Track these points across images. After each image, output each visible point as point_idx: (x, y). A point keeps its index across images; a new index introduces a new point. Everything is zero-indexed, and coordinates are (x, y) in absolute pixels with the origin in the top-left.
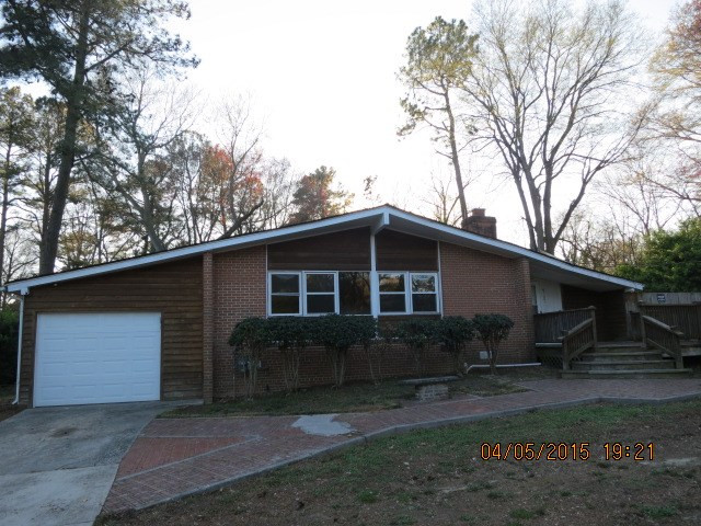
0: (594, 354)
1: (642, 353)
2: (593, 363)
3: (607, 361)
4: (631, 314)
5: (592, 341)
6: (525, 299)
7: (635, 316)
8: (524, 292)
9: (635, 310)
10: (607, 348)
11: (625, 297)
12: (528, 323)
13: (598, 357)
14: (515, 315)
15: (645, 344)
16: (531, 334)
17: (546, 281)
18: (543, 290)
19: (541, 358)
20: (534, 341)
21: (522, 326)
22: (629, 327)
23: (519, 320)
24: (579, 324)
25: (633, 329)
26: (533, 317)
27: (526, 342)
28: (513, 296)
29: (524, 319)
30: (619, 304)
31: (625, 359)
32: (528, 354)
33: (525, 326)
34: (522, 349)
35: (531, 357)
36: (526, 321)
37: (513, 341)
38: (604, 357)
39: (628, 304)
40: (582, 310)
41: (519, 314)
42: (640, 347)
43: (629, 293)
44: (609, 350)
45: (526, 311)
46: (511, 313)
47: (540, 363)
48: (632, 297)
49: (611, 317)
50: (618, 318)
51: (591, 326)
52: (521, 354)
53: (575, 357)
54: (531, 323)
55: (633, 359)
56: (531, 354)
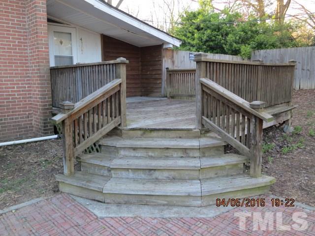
2: (115, 163)
4: (167, 71)
5: (118, 118)
6: (38, 44)
7: (171, 73)
8: (37, 33)
9: (171, 68)
10: (140, 129)
11: (164, 53)
12: (43, 80)
13: (124, 148)
14: (26, 67)
15: (200, 125)
16: (47, 94)
17: (85, 29)
18: (81, 39)
19: (58, 130)
20: (50, 105)
21: (35, 84)
22: (164, 84)
23: (32, 73)
24: (102, 86)
25: (168, 86)
26: (49, 71)
27: (40, 105)
28: (24, 39)
29: (37, 73)
30: (157, 60)
31: (168, 155)
32: (42, 121)
33: (38, 84)
34: (36, 115)
35: (45, 127)
36: (40, 76)
37: (23, 104)
38: (135, 149)
39: (165, 61)
40: (106, 65)
41: (32, 67)
42: (191, 130)
43: (167, 49)
44: (144, 133)
45: (38, 62)
46: (20, 63)
47: (56, 136)
48: (169, 54)
49: (148, 73)
50: (155, 74)
51: (119, 91)
52: (36, 121)
53: (88, 148)
54: (46, 80)
55: (180, 154)
56: (45, 123)
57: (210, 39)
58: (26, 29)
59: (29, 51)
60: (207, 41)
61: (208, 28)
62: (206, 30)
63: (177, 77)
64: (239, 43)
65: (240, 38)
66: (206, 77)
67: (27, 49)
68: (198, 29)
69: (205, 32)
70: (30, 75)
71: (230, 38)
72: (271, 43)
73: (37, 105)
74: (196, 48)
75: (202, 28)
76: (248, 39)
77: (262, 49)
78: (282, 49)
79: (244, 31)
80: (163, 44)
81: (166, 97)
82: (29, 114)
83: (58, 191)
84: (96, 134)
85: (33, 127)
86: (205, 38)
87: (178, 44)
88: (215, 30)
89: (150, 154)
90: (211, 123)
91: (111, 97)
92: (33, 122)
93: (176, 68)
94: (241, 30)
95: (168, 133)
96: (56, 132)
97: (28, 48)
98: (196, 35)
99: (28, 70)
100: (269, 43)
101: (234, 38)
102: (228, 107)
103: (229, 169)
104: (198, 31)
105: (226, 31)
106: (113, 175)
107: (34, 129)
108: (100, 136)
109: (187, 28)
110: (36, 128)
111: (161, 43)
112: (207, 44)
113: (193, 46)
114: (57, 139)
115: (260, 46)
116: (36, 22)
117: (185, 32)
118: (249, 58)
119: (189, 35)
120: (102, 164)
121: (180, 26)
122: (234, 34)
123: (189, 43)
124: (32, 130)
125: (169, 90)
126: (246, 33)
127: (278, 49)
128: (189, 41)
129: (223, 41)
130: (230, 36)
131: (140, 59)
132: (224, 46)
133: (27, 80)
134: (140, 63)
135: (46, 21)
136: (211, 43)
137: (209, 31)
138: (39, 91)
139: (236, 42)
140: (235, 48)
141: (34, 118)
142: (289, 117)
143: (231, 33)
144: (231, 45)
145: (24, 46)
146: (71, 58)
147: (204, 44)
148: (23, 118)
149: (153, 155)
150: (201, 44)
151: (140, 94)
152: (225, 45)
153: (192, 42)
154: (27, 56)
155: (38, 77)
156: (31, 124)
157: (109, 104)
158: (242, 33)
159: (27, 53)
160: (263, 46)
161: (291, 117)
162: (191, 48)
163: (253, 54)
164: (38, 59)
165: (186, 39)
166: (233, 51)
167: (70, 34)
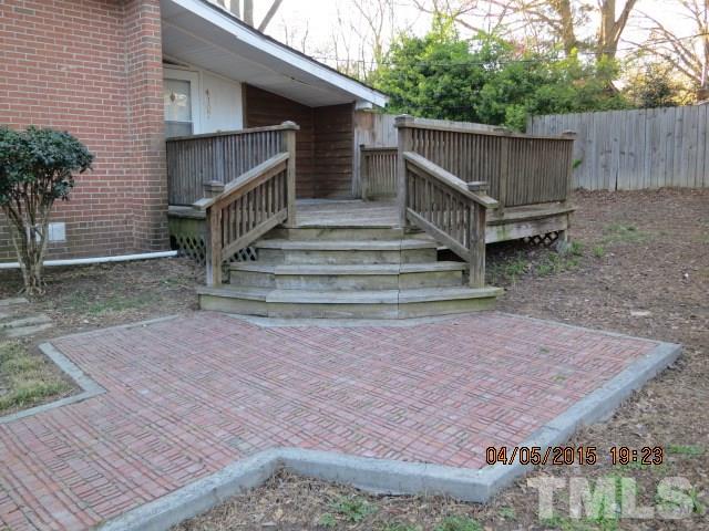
0: (284, 245)
1: (395, 244)
2: (280, 269)
3: (317, 266)
4: (362, 151)
5: (283, 210)
6: (147, 100)
7: (368, 154)
8: (146, 82)
9: (369, 144)
10: (316, 227)
11: (356, 118)
12: (153, 160)
13: (293, 251)
14: (125, 138)
15: (404, 221)
16: (160, 184)
17: (215, 75)
18: (207, 92)
19: (178, 241)
20: (164, 201)
21: (140, 166)
22: (356, 175)
23: (134, 149)
24: (257, 164)
25: (362, 178)
26: (164, 145)
27: (148, 202)
28: (121, 91)
29: (144, 148)
30: (343, 130)
31: (357, 260)
32: (150, 229)
33: (147, 166)
34: (139, 218)
35: (156, 237)
36: (149, 154)
37: (119, 201)
38: (308, 252)
39: (358, 133)
40: (266, 132)
41: (134, 137)
42: (390, 228)
43: (362, 111)
44: (321, 233)
45: (148, 130)
46: (115, 131)
47: (175, 253)
48: (366, 119)
49: (327, 155)
50: (340, 157)
51: (285, 171)
52: (138, 229)
53: (241, 251)
54: (159, 160)
55: (373, 259)
56: (156, 231)
57: (448, 93)
58: (125, 75)
59: (129, 112)
60: (442, 97)
61: (446, 71)
62: (441, 74)
63: (381, 161)
64: (504, 102)
65: (505, 92)
66: (413, 150)
67: (125, 109)
68: (427, 72)
69: (440, 80)
70: (130, 152)
71: (487, 91)
72: (564, 102)
73: (142, 202)
74: (421, 109)
75: (435, 72)
76: (521, 94)
77: (548, 112)
78: (584, 114)
79: (513, 78)
80: (354, 102)
81: (360, 198)
82: (128, 217)
83: (199, 308)
84: (251, 232)
85: (133, 239)
86: (438, 90)
87: (381, 101)
88: (458, 75)
89: (330, 259)
90: (420, 216)
91: (274, 178)
92: (134, 231)
93: (377, 146)
94: (508, 75)
95: (357, 233)
96: (174, 246)
97: (128, 107)
98: (422, 86)
99: (127, 143)
100: (561, 101)
101: (494, 92)
102: (442, 192)
103: (441, 278)
104: (426, 76)
105: (481, 77)
106: (278, 285)
107: (135, 243)
108: (257, 235)
109: (405, 71)
110: (138, 240)
111: (351, 101)
112: (443, 102)
113: (415, 106)
114: (177, 256)
115: (544, 107)
116: (145, 64)
117: (400, 79)
118: (523, 130)
119: (408, 84)
120: (262, 270)
121: (393, 67)
122: (495, 84)
123: (409, 101)
124: (132, 244)
125: (365, 185)
126: (518, 82)
127: (577, 115)
128: (408, 96)
129: (472, 98)
130: (486, 87)
131: (313, 130)
132: (475, 107)
133: (125, 160)
134: (313, 137)
135: (160, 62)
136: (451, 101)
137: (446, 78)
138: (146, 178)
139: (498, 100)
140: (496, 110)
141: (135, 224)
142: (564, 226)
143: (488, 83)
144: (488, 106)
145: (122, 103)
146: (190, 126)
147: (437, 104)
148: (117, 223)
149: (334, 260)
150: (431, 102)
151: (312, 193)
152: (478, 104)
153: (413, 99)
154: (126, 121)
155: (145, 154)
156: (131, 234)
157: (270, 189)
158: (510, 82)
159: (126, 114)
160: (550, 107)
161: (569, 227)
162: (413, 111)
163: (530, 123)
164: (148, 124)
165: (402, 92)
166: (492, 117)
167: (189, 82)
